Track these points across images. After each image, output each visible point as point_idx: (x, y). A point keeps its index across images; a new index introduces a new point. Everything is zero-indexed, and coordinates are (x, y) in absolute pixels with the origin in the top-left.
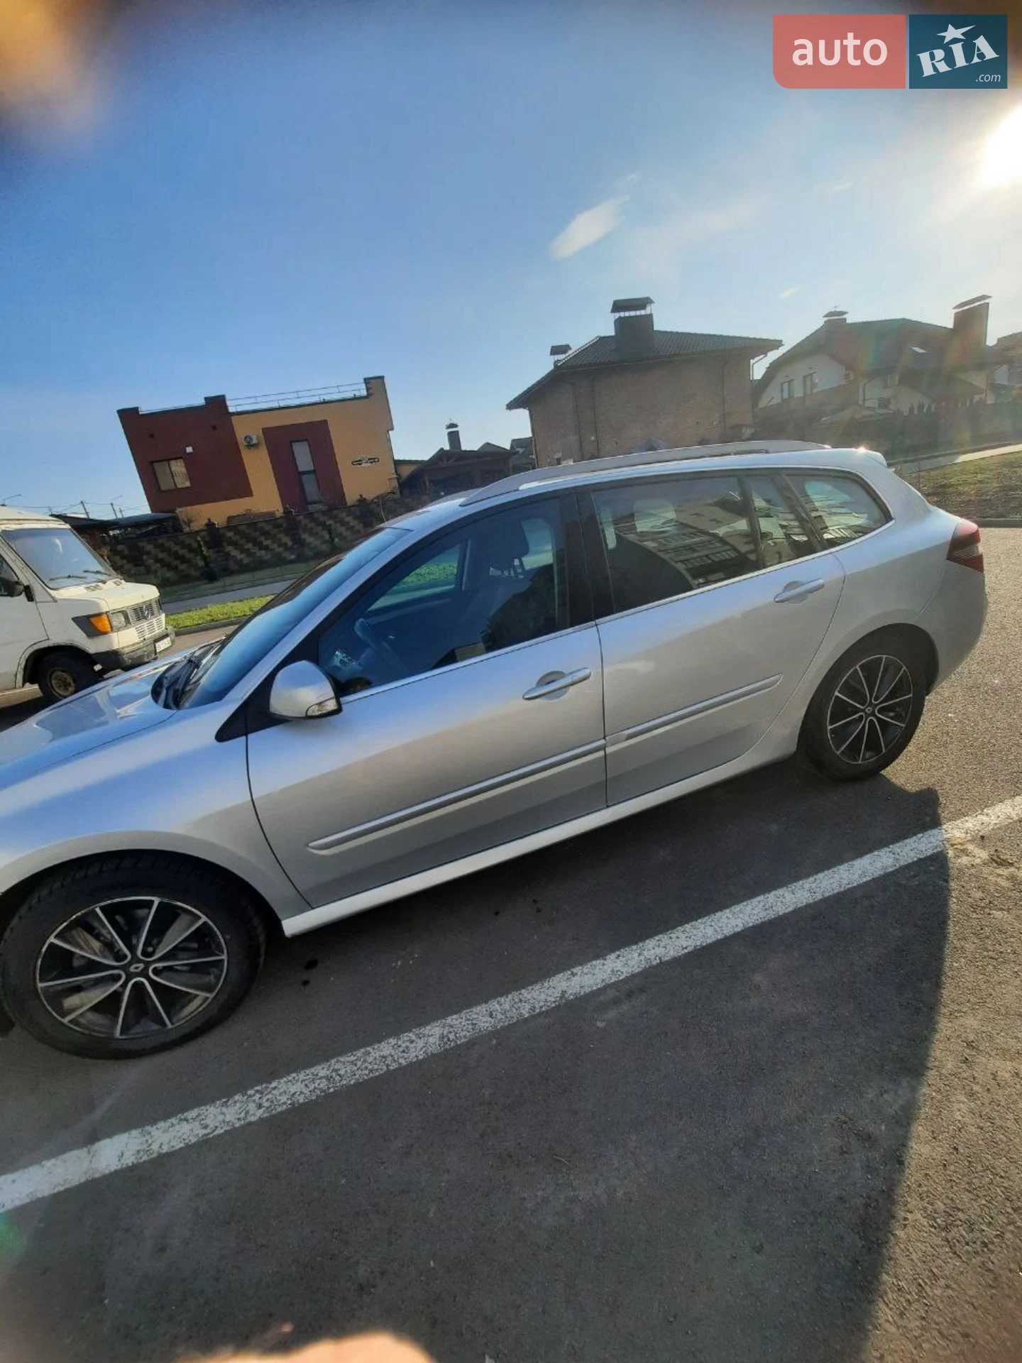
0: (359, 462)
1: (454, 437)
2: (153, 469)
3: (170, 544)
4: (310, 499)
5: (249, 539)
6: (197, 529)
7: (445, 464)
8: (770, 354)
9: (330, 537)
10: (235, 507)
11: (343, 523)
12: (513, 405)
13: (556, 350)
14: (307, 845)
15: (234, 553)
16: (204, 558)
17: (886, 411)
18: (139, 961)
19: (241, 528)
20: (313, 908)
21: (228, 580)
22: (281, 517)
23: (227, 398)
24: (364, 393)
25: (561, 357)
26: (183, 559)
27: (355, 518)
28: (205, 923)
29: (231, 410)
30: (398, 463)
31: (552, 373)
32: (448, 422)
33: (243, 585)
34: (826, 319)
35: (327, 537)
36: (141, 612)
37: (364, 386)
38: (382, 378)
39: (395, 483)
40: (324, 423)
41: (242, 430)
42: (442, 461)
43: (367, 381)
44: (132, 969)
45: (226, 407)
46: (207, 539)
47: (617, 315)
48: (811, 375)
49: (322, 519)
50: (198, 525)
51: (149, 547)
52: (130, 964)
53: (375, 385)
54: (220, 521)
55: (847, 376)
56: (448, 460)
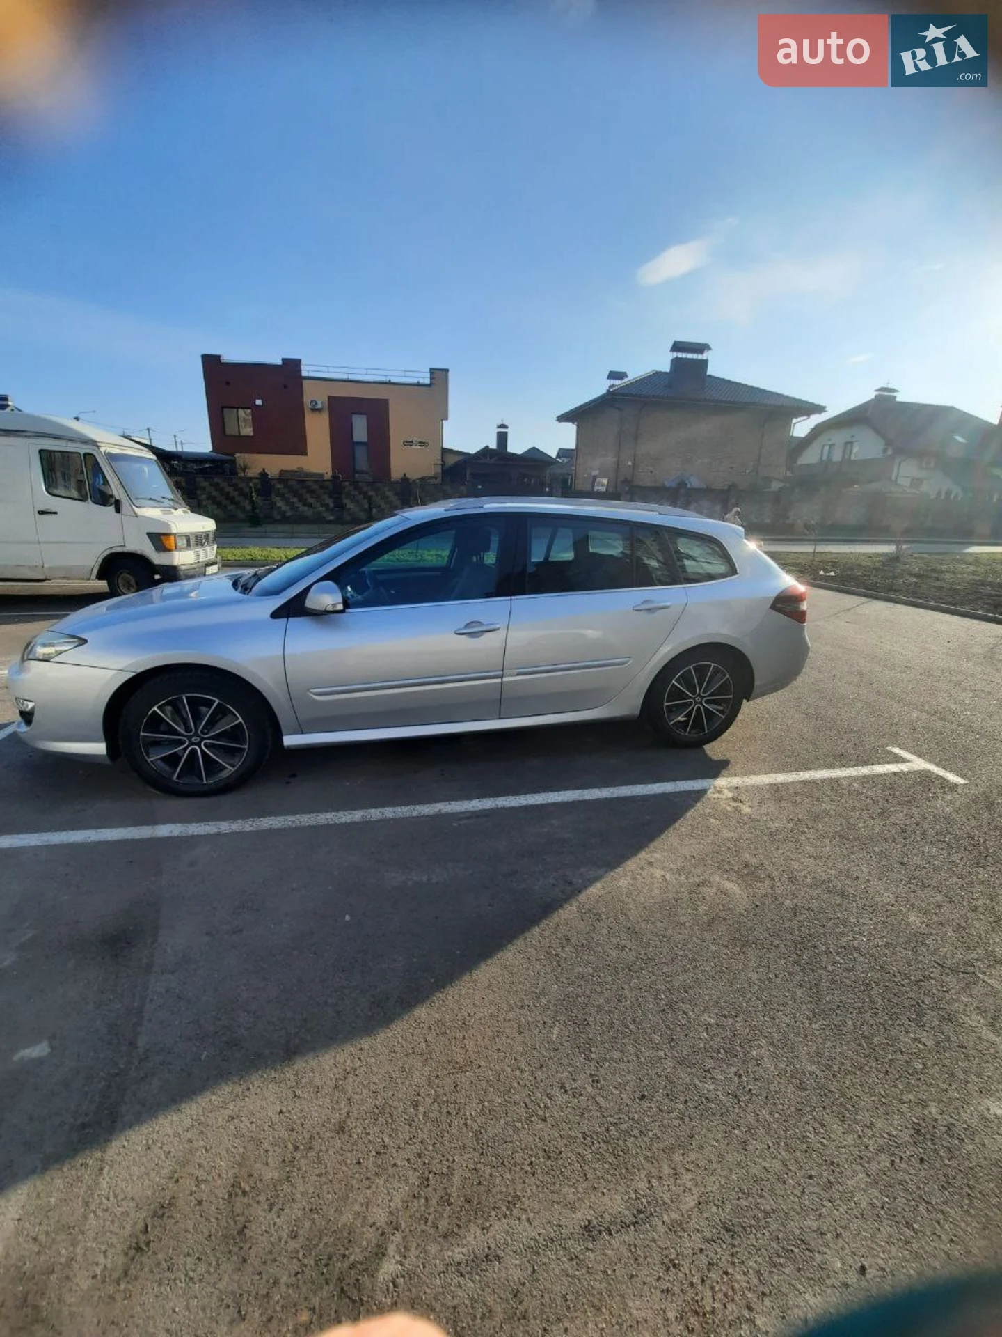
0: (410, 443)
1: (502, 438)
2: (222, 412)
3: (223, 484)
4: (358, 467)
5: (296, 494)
6: (251, 475)
7: (488, 460)
8: (813, 417)
9: (370, 507)
10: (289, 463)
11: (384, 497)
12: (563, 418)
13: (613, 375)
14: (308, 690)
15: (280, 504)
16: (252, 502)
17: (914, 491)
18: (198, 736)
19: (291, 483)
20: (302, 733)
21: (269, 528)
22: (328, 480)
23: (303, 362)
24: (427, 381)
25: (617, 382)
26: (233, 501)
27: (395, 494)
28: (240, 723)
29: (304, 374)
30: (445, 451)
31: (602, 397)
32: (500, 423)
33: (282, 535)
34: (877, 393)
35: (367, 506)
36: (200, 540)
37: (428, 375)
38: (447, 371)
39: (439, 469)
40: (386, 402)
41: (311, 394)
42: (486, 458)
43: (432, 371)
44: (193, 739)
45: (300, 371)
46: (259, 486)
47: (675, 355)
48: (852, 443)
49: (365, 489)
50: (253, 472)
51: (205, 484)
52: (193, 736)
53: (439, 377)
54: (273, 472)
55: (885, 451)
56: (490, 458)
